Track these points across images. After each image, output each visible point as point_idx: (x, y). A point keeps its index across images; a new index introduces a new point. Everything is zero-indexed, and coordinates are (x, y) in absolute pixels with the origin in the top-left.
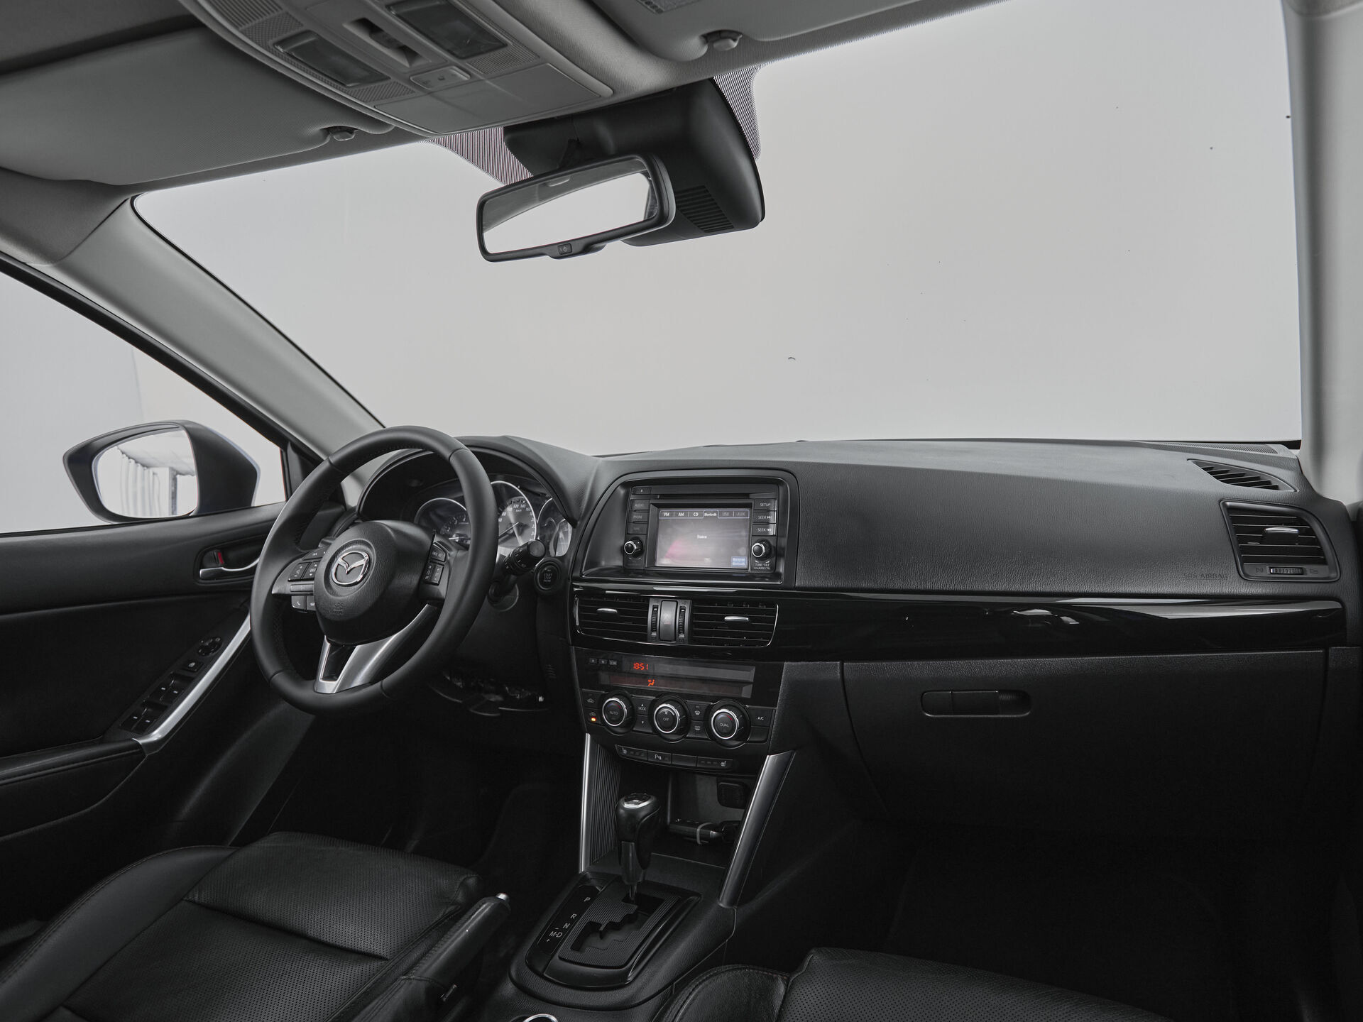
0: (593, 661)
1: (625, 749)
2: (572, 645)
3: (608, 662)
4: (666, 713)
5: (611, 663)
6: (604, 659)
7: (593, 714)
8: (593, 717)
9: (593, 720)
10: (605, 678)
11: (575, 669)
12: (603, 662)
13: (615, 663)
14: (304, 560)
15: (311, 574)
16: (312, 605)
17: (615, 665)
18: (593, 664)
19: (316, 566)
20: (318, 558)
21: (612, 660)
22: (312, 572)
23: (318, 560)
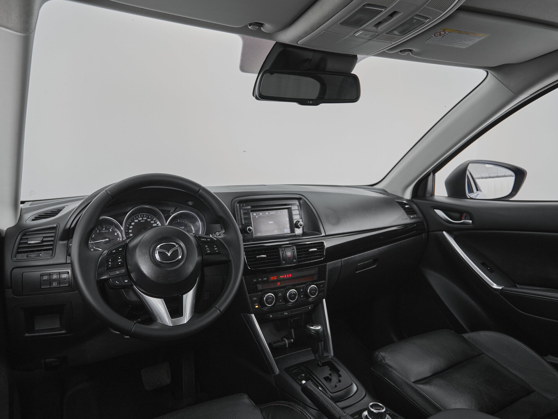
0: (255, 280)
1: (271, 315)
3: (263, 279)
4: (292, 293)
6: (260, 278)
8: (256, 305)
9: (257, 307)
10: (260, 287)
11: (245, 286)
12: (260, 280)
13: (266, 279)
14: (108, 256)
15: (120, 263)
16: (126, 281)
17: (266, 280)
18: (255, 282)
19: (119, 258)
20: (119, 253)
21: (265, 278)
22: (120, 262)
23: (119, 254)
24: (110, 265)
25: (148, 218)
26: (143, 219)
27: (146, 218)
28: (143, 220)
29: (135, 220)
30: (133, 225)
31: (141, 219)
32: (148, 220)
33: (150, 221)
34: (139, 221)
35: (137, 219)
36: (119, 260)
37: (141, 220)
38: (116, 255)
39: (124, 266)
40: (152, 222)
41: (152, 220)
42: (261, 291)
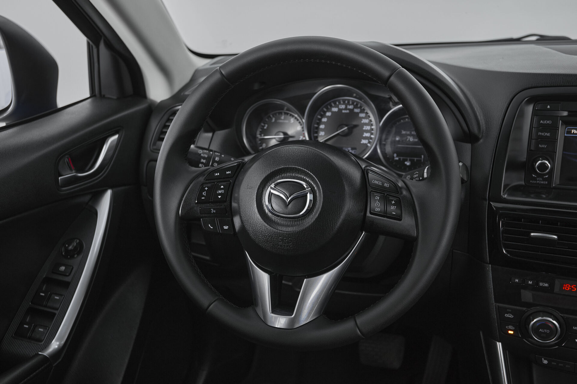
0: (517, 280)
1: (545, 359)
2: (490, 264)
3: (538, 284)
5: (541, 284)
6: (531, 280)
7: (510, 327)
8: (511, 330)
9: (511, 332)
10: (527, 296)
11: (491, 285)
12: (530, 283)
13: (546, 285)
14: (206, 180)
15: (220, 197)
16: (226, 228)
17: (545, 287)
18: (516, 283)
19: (222, 187)
20: (224, 178)
21: (543, 281)
22: (220, 194)
23: (225, 180)
24: (203, 196)
25: (356, 107)
26: (346, 107)
27: (351, 107)
28: (346, 109)
29: (334, 107)
30: (328, 117)
31: (343, 107)
32: (356, 110)
33: (358, 113)
34: (340, 110)
35: (337, 106)
36: (220, 192)
37: (342, 109)
38: (219, 180)
39: (225, 201)
40: (362, 115)
41: (363, 111)
42: (528, 305)
